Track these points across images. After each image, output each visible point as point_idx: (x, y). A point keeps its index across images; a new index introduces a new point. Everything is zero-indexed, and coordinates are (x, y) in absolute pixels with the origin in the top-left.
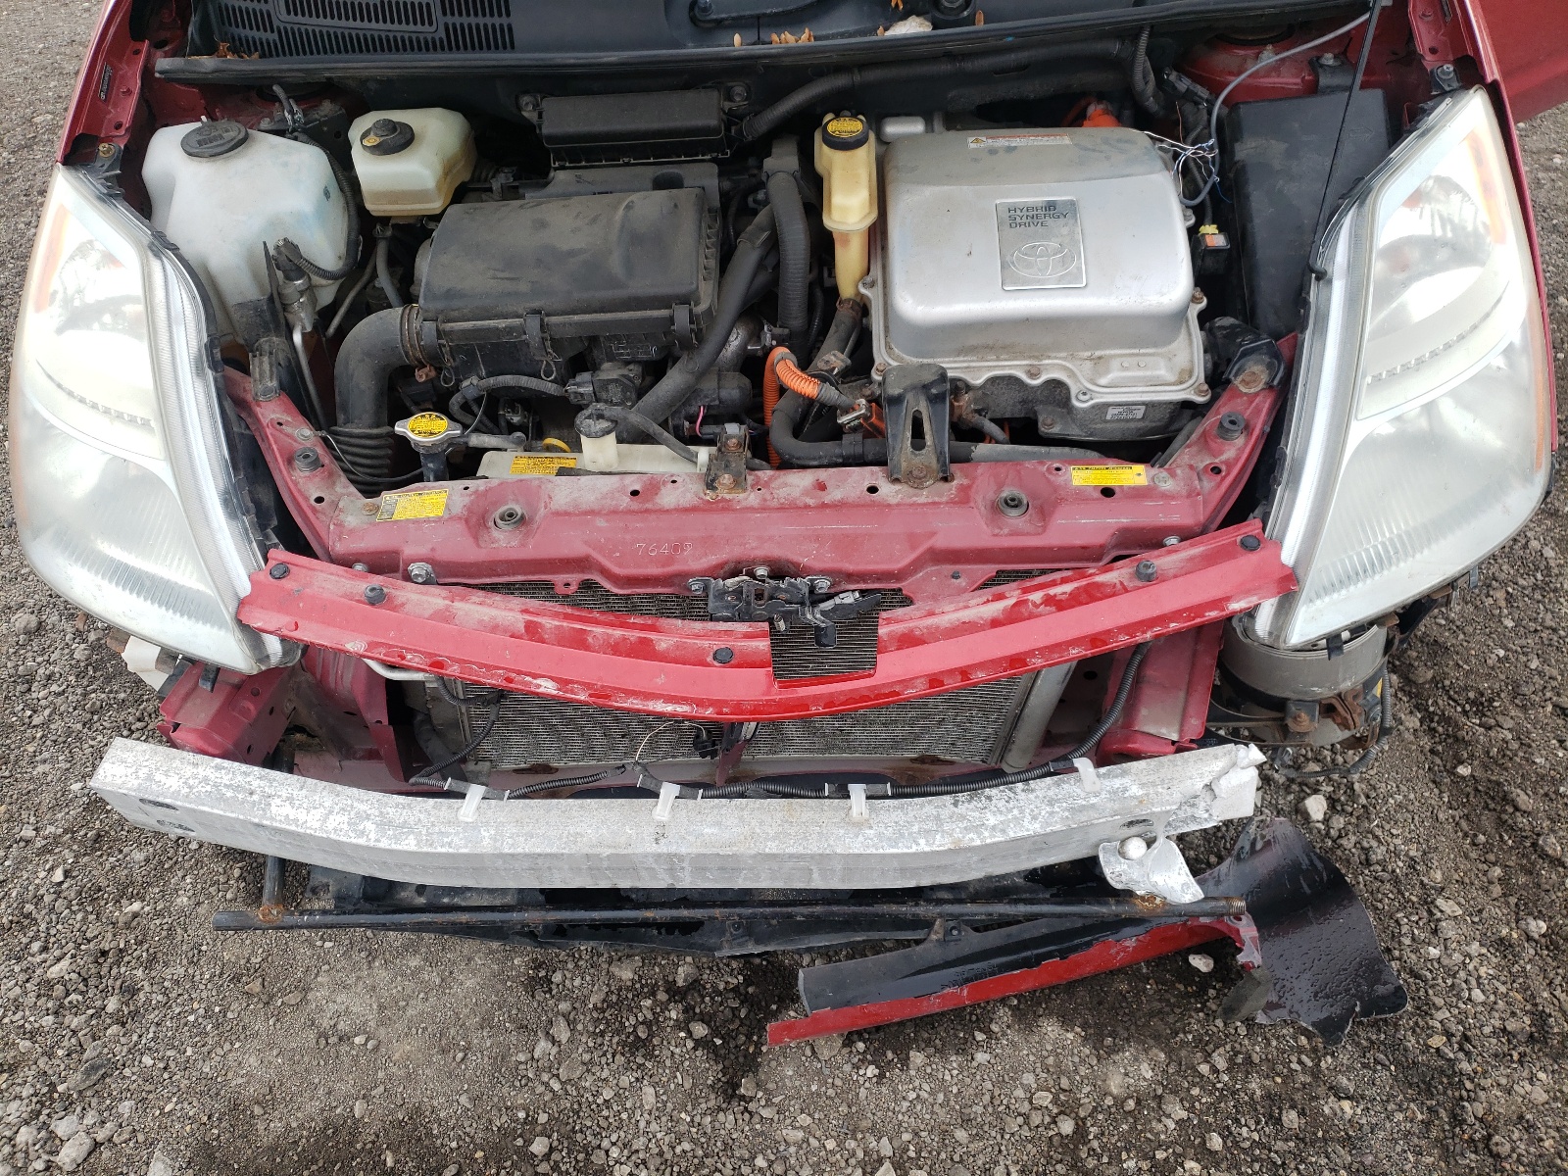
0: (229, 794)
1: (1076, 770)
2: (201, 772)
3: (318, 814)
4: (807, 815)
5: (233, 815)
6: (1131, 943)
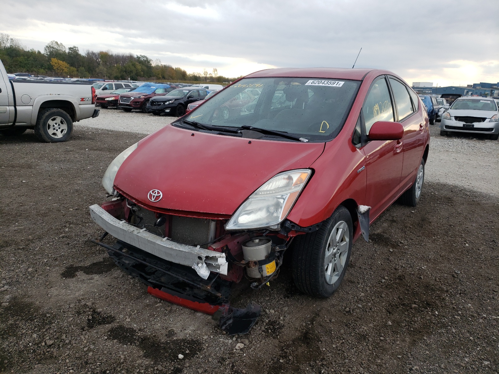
0: (100, 212)
2: (100, 209)
3: (107, 217)
4: (157, 238)
6: (212, 306)
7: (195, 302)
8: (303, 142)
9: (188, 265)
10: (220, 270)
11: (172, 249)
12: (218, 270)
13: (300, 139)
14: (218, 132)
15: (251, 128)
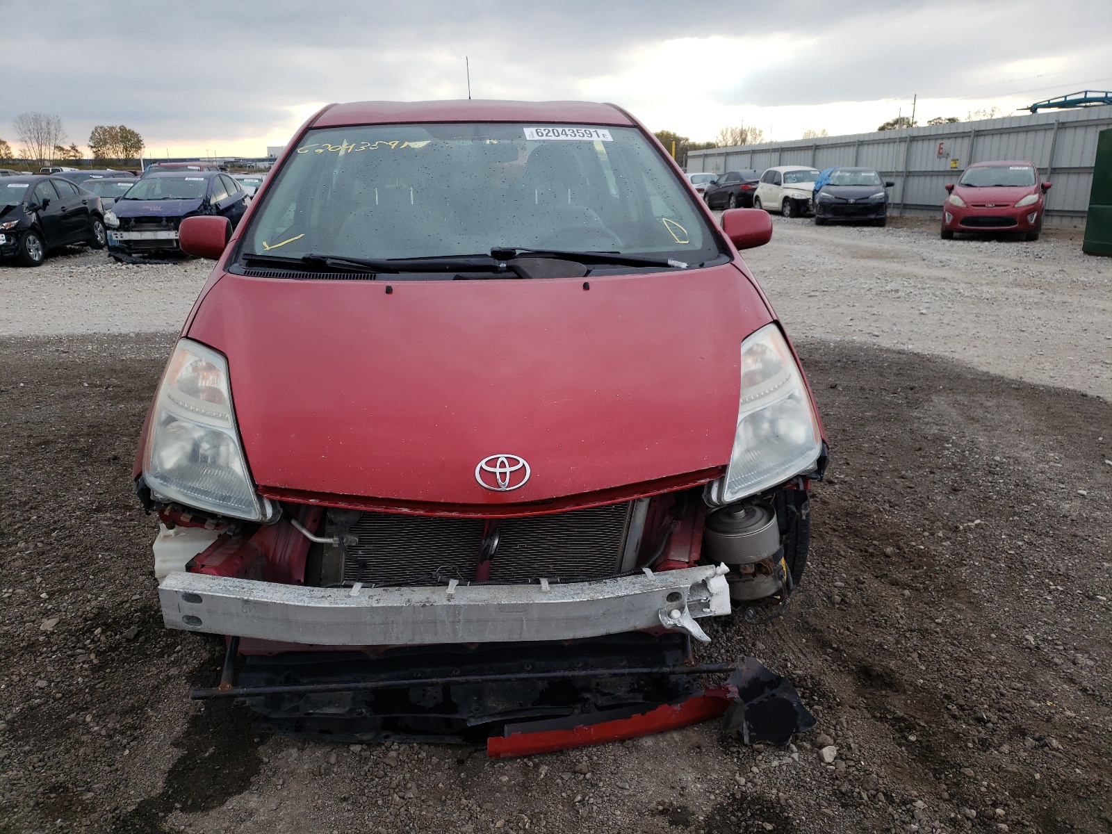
0: (231, 589)
1: (644, 573)
2: (216, 582)
3: (279, 594)
4: (520, 590)
5: (234, 596)
6: (677, 707)
7: (631, 717)
8: (679, 269)
9: (632, 629)
10: (713, 607)
11: (592, 602)
12: (708, 610)
13: (670, 262)
14: (454, 274)
15: (518, 252)
